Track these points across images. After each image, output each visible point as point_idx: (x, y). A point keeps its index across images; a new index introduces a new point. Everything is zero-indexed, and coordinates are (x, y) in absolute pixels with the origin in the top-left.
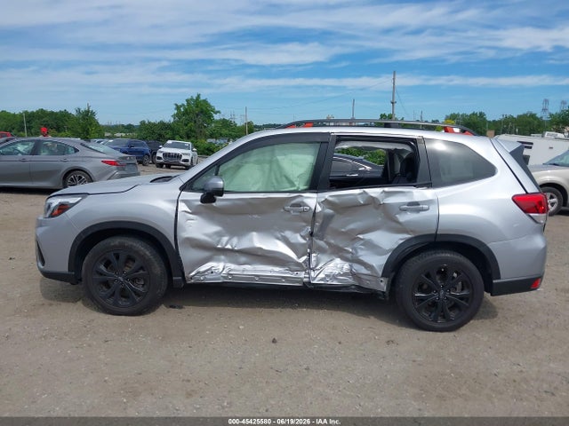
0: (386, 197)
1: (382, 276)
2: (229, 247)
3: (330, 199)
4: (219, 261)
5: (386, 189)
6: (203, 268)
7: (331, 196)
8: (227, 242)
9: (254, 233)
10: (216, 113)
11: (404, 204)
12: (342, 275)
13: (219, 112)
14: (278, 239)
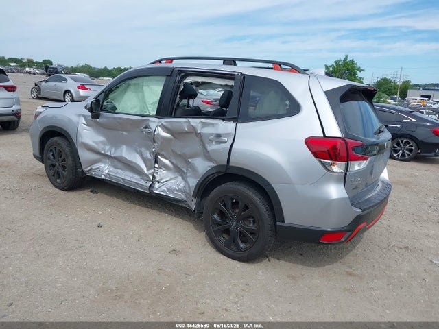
0: (203, 127)
1: (193, 197)
2: (109, 153)
3: (164, 124)
4: (105, 163)
5: (203, 120)
6: (94, 167)
7: (166, 122)
8: (108, 150)
9: (124, 146)
10: (360, 71)
11: (211, 135)
12: (177, 191)
13: (363, 70)
14: (137, 152)
